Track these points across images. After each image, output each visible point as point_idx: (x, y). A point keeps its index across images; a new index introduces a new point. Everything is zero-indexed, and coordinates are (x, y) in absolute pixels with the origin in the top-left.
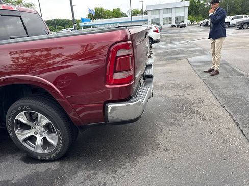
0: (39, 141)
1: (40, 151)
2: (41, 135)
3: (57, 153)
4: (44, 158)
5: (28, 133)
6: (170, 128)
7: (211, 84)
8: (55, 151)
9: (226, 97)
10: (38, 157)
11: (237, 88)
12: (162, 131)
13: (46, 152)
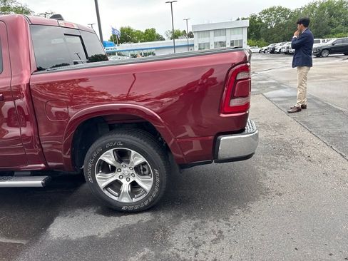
0: (126, 187)
1: (125, 200)
2: (128, 179)
3: (150, 200)
4: (131, 208)
5: (112, 178)
6: (274, 171)
7: (305, 123)
8: (147, 198)
9: (329, 136)
10: (124, 208)
11: (339, 126)
12: (265, 175)
13: (134, 200)
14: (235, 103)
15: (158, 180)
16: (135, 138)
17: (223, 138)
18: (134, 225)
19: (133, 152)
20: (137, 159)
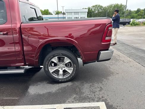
0: (61, 72)
1: (61, 77)
2: (62, 69)
3: (71, 77)
4: (63, 80)
5: (55, 69)
8: (70, 76)
10: (60, 81)
13: (64, 77)
14: (107, 38)
15: (75, 69)
16: (67, 52)
17: (102, 52)
18: (66, 87)
19: (66, 58)
20: (67, 61)
